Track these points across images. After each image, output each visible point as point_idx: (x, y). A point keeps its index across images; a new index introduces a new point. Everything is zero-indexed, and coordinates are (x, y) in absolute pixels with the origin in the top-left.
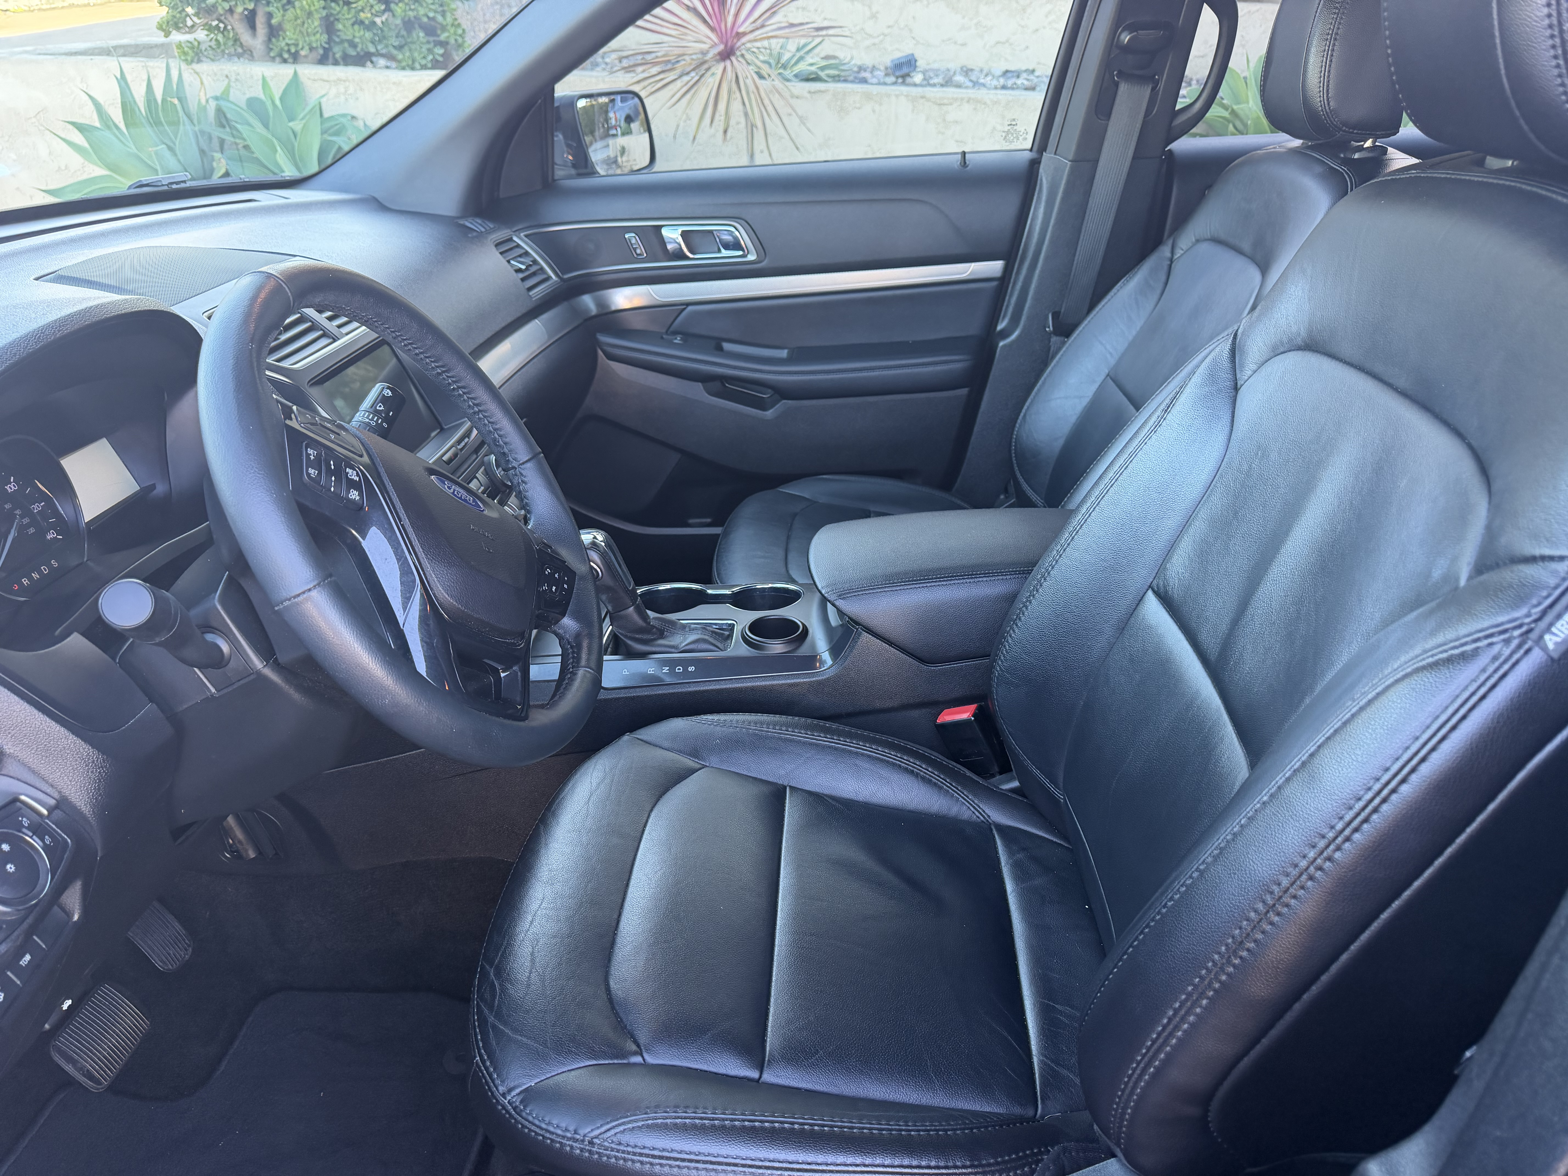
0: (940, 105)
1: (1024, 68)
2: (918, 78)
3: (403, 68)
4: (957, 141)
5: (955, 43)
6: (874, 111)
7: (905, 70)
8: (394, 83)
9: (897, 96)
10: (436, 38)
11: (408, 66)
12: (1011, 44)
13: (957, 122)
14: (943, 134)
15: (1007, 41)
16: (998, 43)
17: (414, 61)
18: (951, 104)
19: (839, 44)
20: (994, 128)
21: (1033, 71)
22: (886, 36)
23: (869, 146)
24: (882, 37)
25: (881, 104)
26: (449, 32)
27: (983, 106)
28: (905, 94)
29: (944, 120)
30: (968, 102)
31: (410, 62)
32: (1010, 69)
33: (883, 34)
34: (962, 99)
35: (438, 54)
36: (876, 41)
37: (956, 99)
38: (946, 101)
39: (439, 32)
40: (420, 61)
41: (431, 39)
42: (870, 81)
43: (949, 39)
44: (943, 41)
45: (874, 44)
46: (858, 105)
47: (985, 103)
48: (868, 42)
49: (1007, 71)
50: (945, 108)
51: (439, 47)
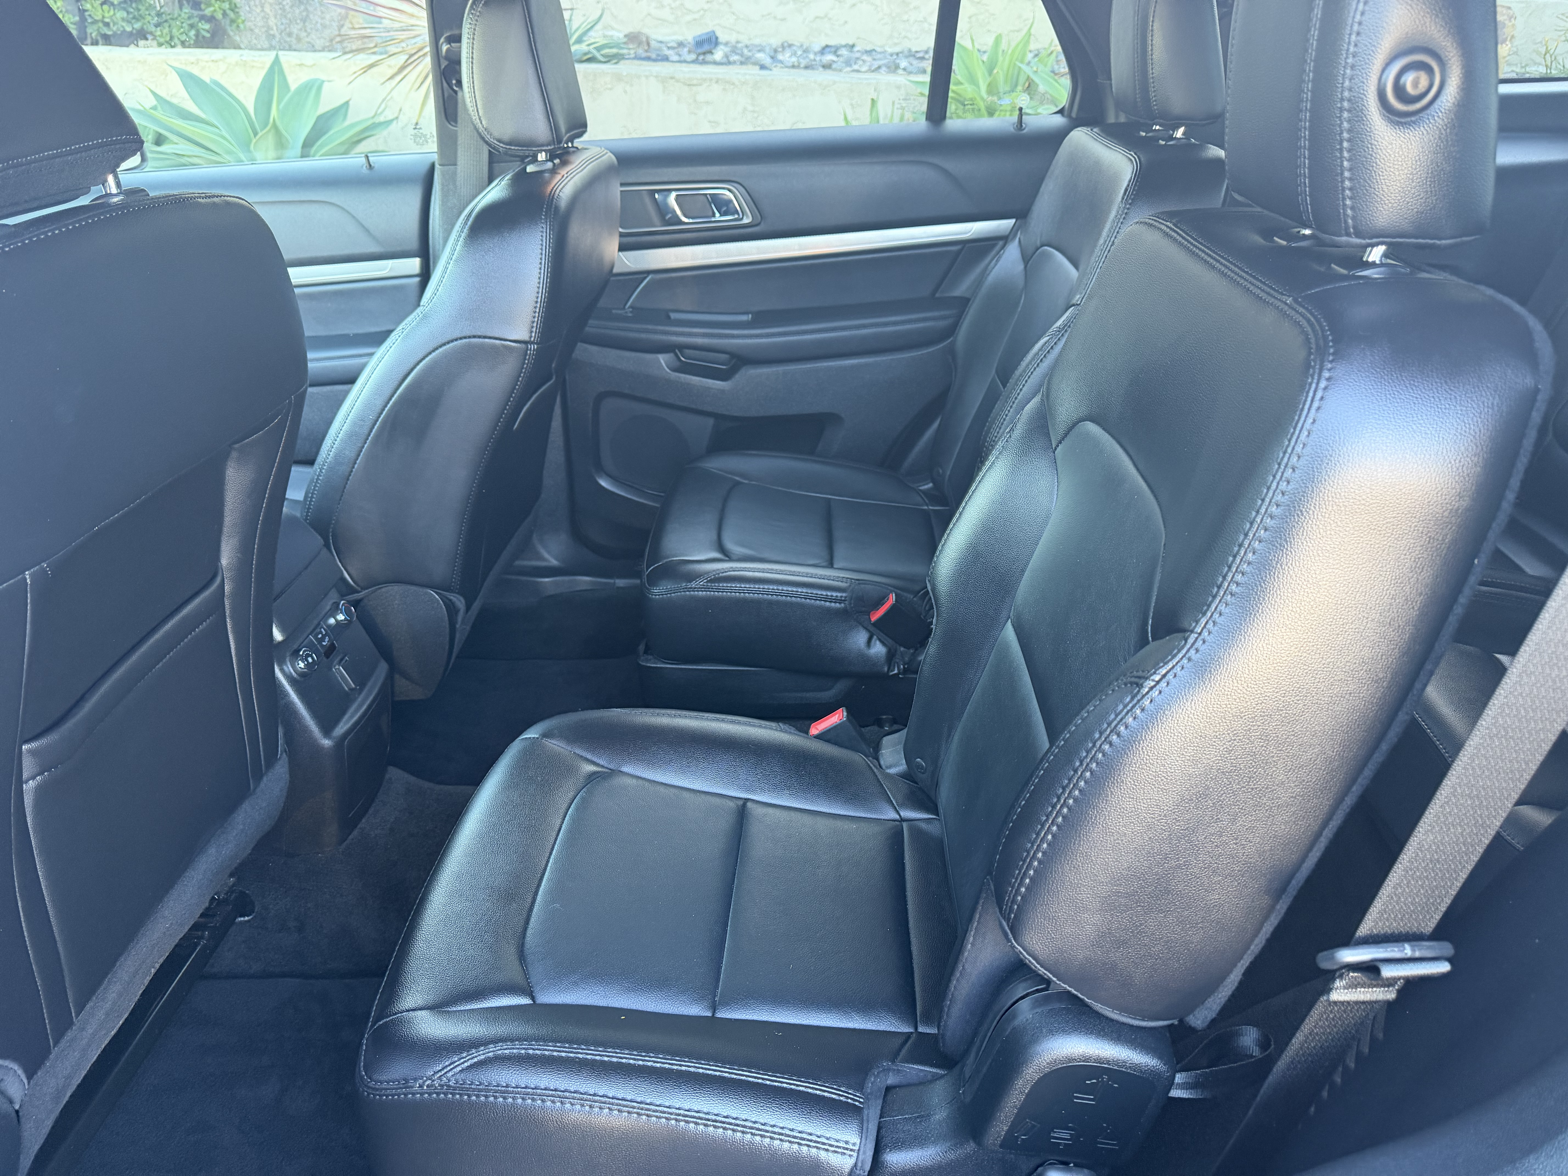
0: (689, 85)
1: (843, 43)
2: (718, 55)
3: (160, 45)
4: (710, 122)
5: (775, 18)
6: (625, 92)
7: (706, 47)
8: (139, 61)
9: (647, 77)
10: (201, 13)
11: (167, 42)
12: (830, 19)
13: (708, 102)
14: (695, 114)
15: (826, 16)
16: (817, 17)
17: (172, 38)
18: (700, 85)
19: (659, 19)
20: (745, 109)
21: (853, 46)
22: (705, 11)
23: (625, 127)
24: (702, 12)
25: (632, 85)
26: (214, 6)
27: (732, 87)
28: (655, 74)
29: (695, 101)
30: (717, 82)
31: (168, 38)
32: (830, 44)
33: (703, 9)
34: (711, 80)
35: (203, 29)
36: (696, 16)
37: (705, 80)
38: (695, 82)
39: (203, 6)
40: (179, 37)
41: (196, 13)
42: (671, 59)
43: (769, 14)
44: (763, 16)
45: (695, 20)
46: (609, 86)
47: (733, 84)
48: (689, 18)
49: (827, 46)
50: (694, 88)
51: (203, 22)
